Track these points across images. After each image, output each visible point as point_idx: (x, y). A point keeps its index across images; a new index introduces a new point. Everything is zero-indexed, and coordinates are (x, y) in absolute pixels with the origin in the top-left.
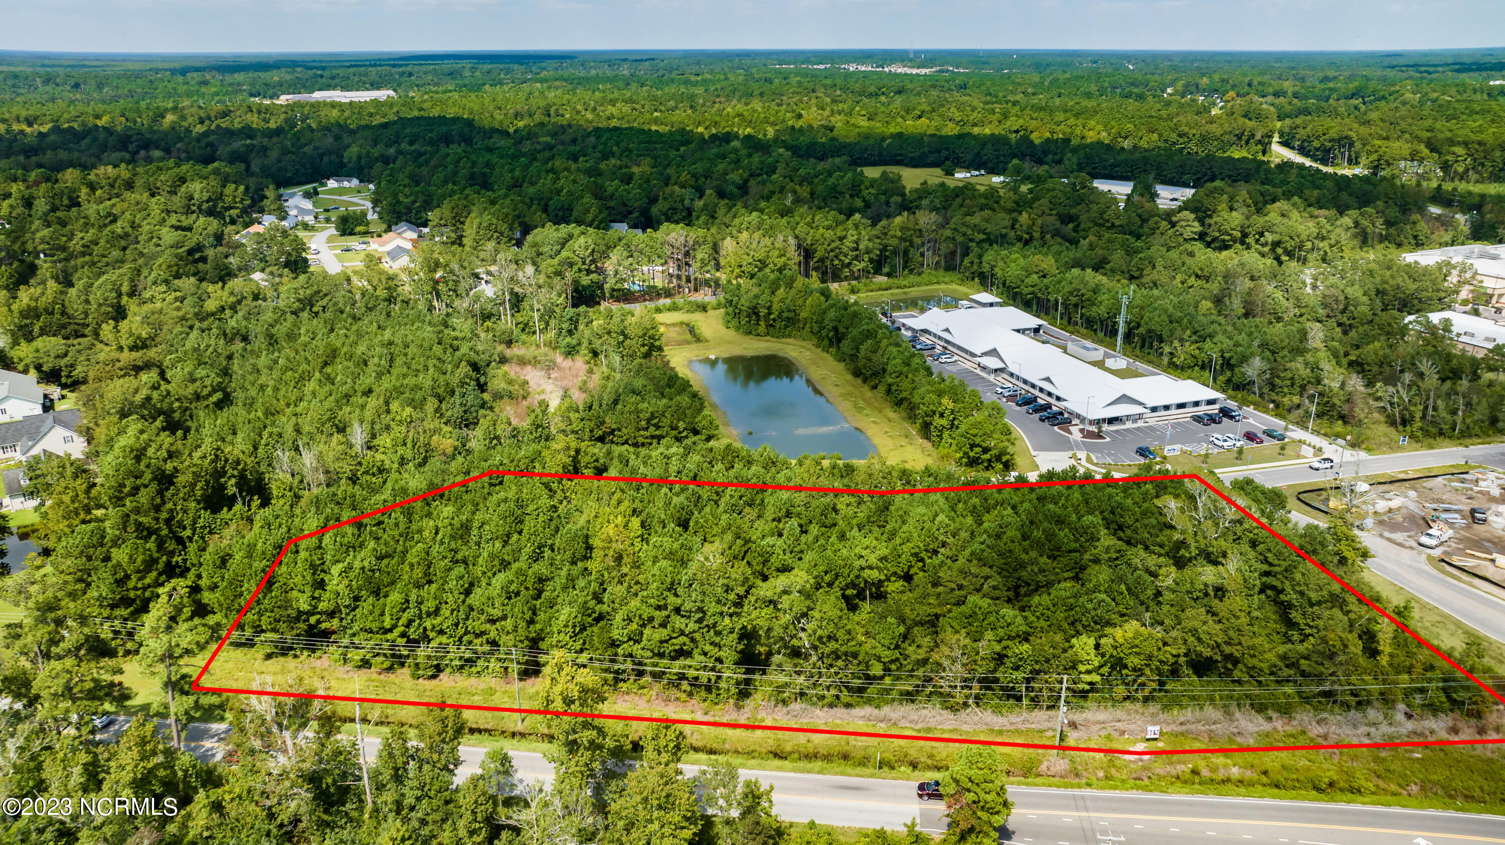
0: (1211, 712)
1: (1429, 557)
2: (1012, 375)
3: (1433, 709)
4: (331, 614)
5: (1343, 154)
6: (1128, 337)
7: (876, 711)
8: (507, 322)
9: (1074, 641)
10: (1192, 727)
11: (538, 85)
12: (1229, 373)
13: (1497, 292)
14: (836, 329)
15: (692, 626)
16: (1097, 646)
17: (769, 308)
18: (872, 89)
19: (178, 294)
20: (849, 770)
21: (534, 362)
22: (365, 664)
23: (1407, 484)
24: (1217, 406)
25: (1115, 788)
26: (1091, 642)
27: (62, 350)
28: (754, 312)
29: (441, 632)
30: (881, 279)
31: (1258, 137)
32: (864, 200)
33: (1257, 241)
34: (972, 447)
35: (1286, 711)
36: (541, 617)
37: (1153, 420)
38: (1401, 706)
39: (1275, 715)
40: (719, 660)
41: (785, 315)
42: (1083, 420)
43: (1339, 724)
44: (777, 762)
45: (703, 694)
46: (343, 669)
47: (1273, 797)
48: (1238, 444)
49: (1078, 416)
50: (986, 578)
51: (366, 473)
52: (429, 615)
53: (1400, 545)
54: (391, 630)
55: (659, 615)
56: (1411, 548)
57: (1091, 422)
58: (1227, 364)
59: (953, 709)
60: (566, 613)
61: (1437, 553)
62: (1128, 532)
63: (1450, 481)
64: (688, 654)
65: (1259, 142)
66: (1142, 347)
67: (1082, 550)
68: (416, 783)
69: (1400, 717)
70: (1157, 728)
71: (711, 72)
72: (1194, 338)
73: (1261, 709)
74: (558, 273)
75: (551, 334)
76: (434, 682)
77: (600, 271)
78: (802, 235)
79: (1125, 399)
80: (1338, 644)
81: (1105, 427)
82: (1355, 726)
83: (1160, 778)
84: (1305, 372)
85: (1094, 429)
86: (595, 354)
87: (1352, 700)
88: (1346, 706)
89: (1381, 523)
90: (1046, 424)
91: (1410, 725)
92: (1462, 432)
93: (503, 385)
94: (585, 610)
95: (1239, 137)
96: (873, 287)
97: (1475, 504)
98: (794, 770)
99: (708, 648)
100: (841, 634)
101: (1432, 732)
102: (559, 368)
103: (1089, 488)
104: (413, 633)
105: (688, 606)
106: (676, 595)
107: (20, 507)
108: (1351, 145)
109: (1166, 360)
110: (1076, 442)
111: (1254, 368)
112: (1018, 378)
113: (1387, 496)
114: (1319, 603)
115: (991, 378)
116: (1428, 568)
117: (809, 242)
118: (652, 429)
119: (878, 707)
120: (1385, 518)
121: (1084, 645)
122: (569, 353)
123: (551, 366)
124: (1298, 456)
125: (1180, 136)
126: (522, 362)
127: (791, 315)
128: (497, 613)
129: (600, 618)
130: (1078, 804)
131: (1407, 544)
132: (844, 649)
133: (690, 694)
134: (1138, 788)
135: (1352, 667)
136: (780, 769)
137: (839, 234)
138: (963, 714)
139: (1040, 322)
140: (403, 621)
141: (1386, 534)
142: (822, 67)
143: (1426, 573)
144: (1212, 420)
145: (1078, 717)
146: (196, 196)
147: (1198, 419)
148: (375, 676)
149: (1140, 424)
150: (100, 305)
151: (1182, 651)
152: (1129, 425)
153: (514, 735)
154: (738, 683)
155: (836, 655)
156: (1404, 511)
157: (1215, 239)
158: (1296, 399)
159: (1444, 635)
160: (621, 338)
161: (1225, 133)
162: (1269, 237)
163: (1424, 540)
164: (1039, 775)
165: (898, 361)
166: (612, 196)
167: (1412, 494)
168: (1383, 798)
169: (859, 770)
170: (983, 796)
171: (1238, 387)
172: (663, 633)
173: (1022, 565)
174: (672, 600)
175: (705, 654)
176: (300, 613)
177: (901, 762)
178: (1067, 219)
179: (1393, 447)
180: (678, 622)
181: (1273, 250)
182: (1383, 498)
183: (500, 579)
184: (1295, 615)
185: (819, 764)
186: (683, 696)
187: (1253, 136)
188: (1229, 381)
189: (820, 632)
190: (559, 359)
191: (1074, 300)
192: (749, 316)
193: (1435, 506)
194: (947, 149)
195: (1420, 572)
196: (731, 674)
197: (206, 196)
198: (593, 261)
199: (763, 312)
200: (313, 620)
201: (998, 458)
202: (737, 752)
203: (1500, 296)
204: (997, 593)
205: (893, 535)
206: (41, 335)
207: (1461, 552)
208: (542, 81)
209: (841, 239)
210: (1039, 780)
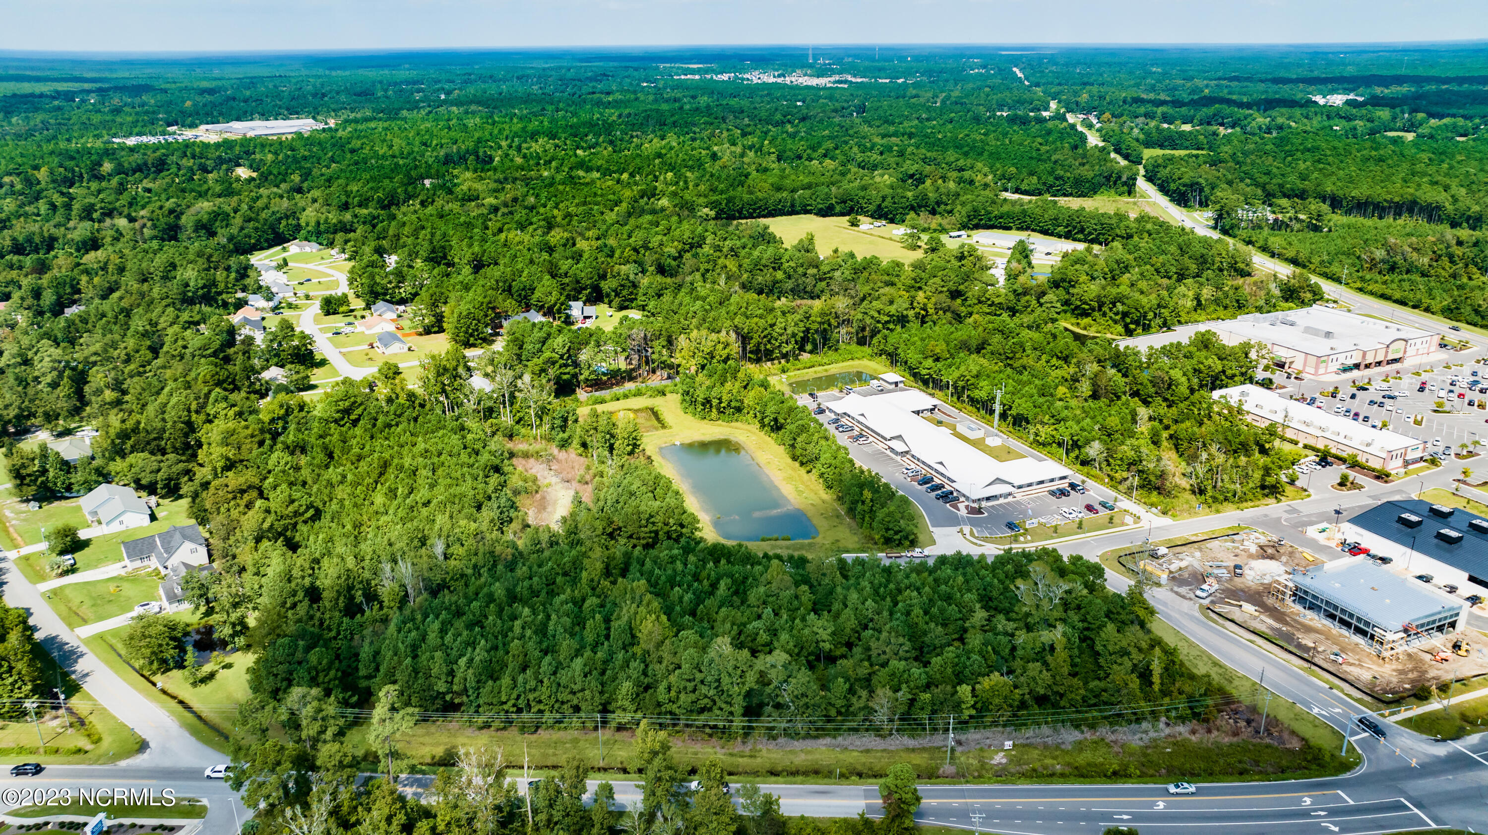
0: (1045, 730)
1: (1201, 605)
2: (913, 456)
3: (1182, 719)
4: (459, 694)
5: (1195, 197)
6: (1003, 416)
7: (833, 741)
8: (506, 419)
9: (958, 688)
10: (1033, 740)
11: (454, 109)
12: (1077, 452)
13: (1288, 361)
14: (776, 420)
15: (712, 692)
16: (973, 690)
17: (720, 399)
18: (778, 117)
19: (237, 409)
20: (820, 781)
21: (538, 455)
22: (486, 726)
23: (1196, 545)
24: (1067, 481)
25: (984, 783)
26: (970, 688)
27: (155, 465)
28: (707, 402)
29: (540, 702)
30: (805, 356)
31: (1124, 179)
32: (785, 273)
33: (1111, 310)
34: (887, 529)
35: (1093, 727)
36: (609, 688)
37: (1020, 496)
38: (1163, 719)
39: (1085, 729)
40: (731, 713)
41: (733, 404)
42: (967, 498)
43: (1125, 733)
44: (773, 779)
45: (720, 735)
46: (470, 730)
47: (1080, 783)
48: (1080, 515)
49: (964, 496)
50: (901, 645)
51: (452, 579)
52: (530, 690)
53: (1183, 597)
54: (505, 703)
55: (690, 686)
56: (1191, 599)
57: (974, 501)
58: (1076, 445)
59: (883, 737)
60: (626, 687)
61: (1206, 602)
62: (996, 603)
63: (1226, 541)
64: (710, 710)
65: (1125, 184)
66: (1014, 424)
67: (964, 619)
68: (562, 808)
69: (1162, 725)
70: (1011, 743)
71: (622, 91)
72: (1052, 421)
73: (1077, 727)
74: (543, 370)
75: (546, 427)
76: (535, 736)
77: (576, 364)
78: (740, 325)
79: (998, 481)
80: (1122, 684)
81: (984, 504)
82: (1134, 734)
83: (1013, 775)
84: (1131, 454)
85: (976, 505)
86: (584, 445)
87: (1134, 718)
88: (1130, 722)
89: (1174, 578)
90: (941, 501)
91: (1167, 731)
92: (1240, 498)
93: (520, 483)
94: (638, 684)
95: (1108, 178)
96: (800, 366)
97: (1238, 561)
98: (785, 783)
99: (723, 706)
100: (809, 693)
101: (1180, 734)
102: (558, 461)
103: (969, 570)
104: (521, 703)
105: (709, 679)
106: (701, 671)
107: (176, 610)
108: (1201, 190)
109: (1032, 438)
110: (962, 517)
111: (1095, 449)
112: (918, 460)
113: (1180, 556)
114: (1115, 653)
115: (898, 458)
116: (1198, 614)
117: (746, 331)
118: (650, 526)
119: (835, 737)
120: (1176, 575)
121: (964, 690)
122: (563, 446)
123: (550, 460)
124: (1123, 524)
125: (1056, 179)
126: (526, 455)
127: (738, 404)
128: (576, 688)
129: (647, 688)
130: (962, 794)
131: (1188, 596)
132: (812, 702)
133: (711, 736)
134: (998, 782)
135: (1132, 697)
136: (776, 783)
137: (770, 322)
138: (888, 739)
139: (935, 401)
140: (514, 696)
141: (1176, 589)
142: (725, 77)
143: (1197, 619)
144: (1063, 493)
145: (963, 738)
146: (192, 284)
147: (1052, 493)
148: (494, 733)
149: (1010, 499)
150: (175, 422)
151: (1027, 691)
152: (1002, 501)
153: (599, 769)
154: (744, 728)
155: (807, 706)
156: (1190, 569)
157: (1077, 307)
158: (1125, 474)
159: (1200, 664)
160: (608, 436)
161: (1096, 176)
162: (1120, 307)
163: (1199, 593)
164: (938, 777)
165: (828, 455)
166: (566, 274)
167: (1198, 554)
168: (1145, 779)
169: (826, 780)
170: (904, 796)
171: (1084, 463)
172: (693, 697)
173: (925, 633)
174: (699, 676)
175: (721, 709)
176: (439, 693)
177: (852, 773)
178: (955, 294)
179: (1191, 511)
180: (704, 690)
181: (1123, 318)
182: (1178, 559)
183: (578, 663)
184: (1101, 661)
185: (800, 778)
186: (706, 737)
187: (1120, 177)
188: (1077, 457)
189: (796, 693)
190: (555, 451)
191: (961, 384)
192: (703, 404)
193: (1211, 564)
194: (851, 200)
195: (1192, 618)
196: (739, 722)
197: (201, 283)
198: (570, 357)
199: (715, 402)
200: (448, 698)
201: (906, 538)
202: (746, 773)
203: (1291, 363)
204: (908, 655)
205: (837, 616)
206: (132, 452)
207: (1222, 601)
208: (458, 103)
209: (772, 326)
210: (939, 780)
